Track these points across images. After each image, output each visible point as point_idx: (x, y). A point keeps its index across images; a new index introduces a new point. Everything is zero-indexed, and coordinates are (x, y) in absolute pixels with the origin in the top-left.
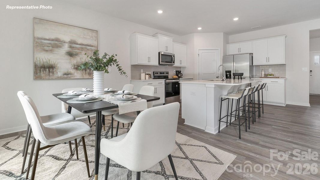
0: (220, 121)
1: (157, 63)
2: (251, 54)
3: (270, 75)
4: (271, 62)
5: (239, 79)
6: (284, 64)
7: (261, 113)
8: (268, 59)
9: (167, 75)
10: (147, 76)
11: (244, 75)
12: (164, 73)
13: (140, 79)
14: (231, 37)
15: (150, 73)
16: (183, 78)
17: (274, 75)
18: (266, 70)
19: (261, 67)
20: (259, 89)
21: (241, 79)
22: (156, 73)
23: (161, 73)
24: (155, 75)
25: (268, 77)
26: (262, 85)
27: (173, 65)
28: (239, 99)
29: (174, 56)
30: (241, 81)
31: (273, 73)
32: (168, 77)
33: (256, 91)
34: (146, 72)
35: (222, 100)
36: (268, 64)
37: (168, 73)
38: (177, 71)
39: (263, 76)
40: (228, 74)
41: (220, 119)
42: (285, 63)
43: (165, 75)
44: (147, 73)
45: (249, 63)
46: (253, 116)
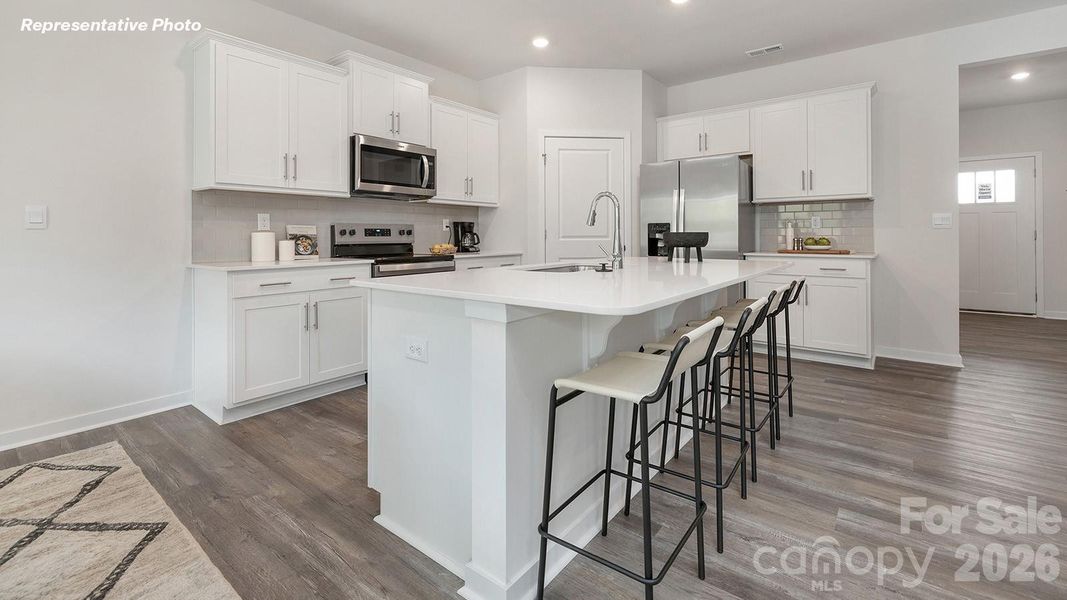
0: (543, 528)
1: (342, 188)
2: (747, 158)
3: (816, 243)
4: (820, 192)
5: (687, 260)
6: (867, 200)
7: (783, 414)
8: (807, 179)
9: (405, 239)
10: (287, 247)
11: (713, 244)
12: (386, 232)
13: (250, 261)
14: (675, 92)
15: (311, 231)
16: (481, 254)
17: (829, 243)
18: (800, 224)
19: (781, 208)
20: (772, 309)
21: (700, 260)
22: (343, 233)
23: (370, 232)
24: (340, 240)
25: (810, 251)
26: (787, 293)
27: (430, 197)
28: (645, 402)
29: (432, 159)
30: (699, 270)
31: (825, 233)
32: (411, 250)
33: (758, 323)
34: (289, 227)
35: (557, 401)
36: (808, 199)
37: (410, 233)
38: (456, 225)
39: (790, 248)
40: (658, 236)
41: (547, 518)
42: (869, 195)
43: (394, 238)
44: (293, 230)
45: (737, 195)
46: (743, 462)
